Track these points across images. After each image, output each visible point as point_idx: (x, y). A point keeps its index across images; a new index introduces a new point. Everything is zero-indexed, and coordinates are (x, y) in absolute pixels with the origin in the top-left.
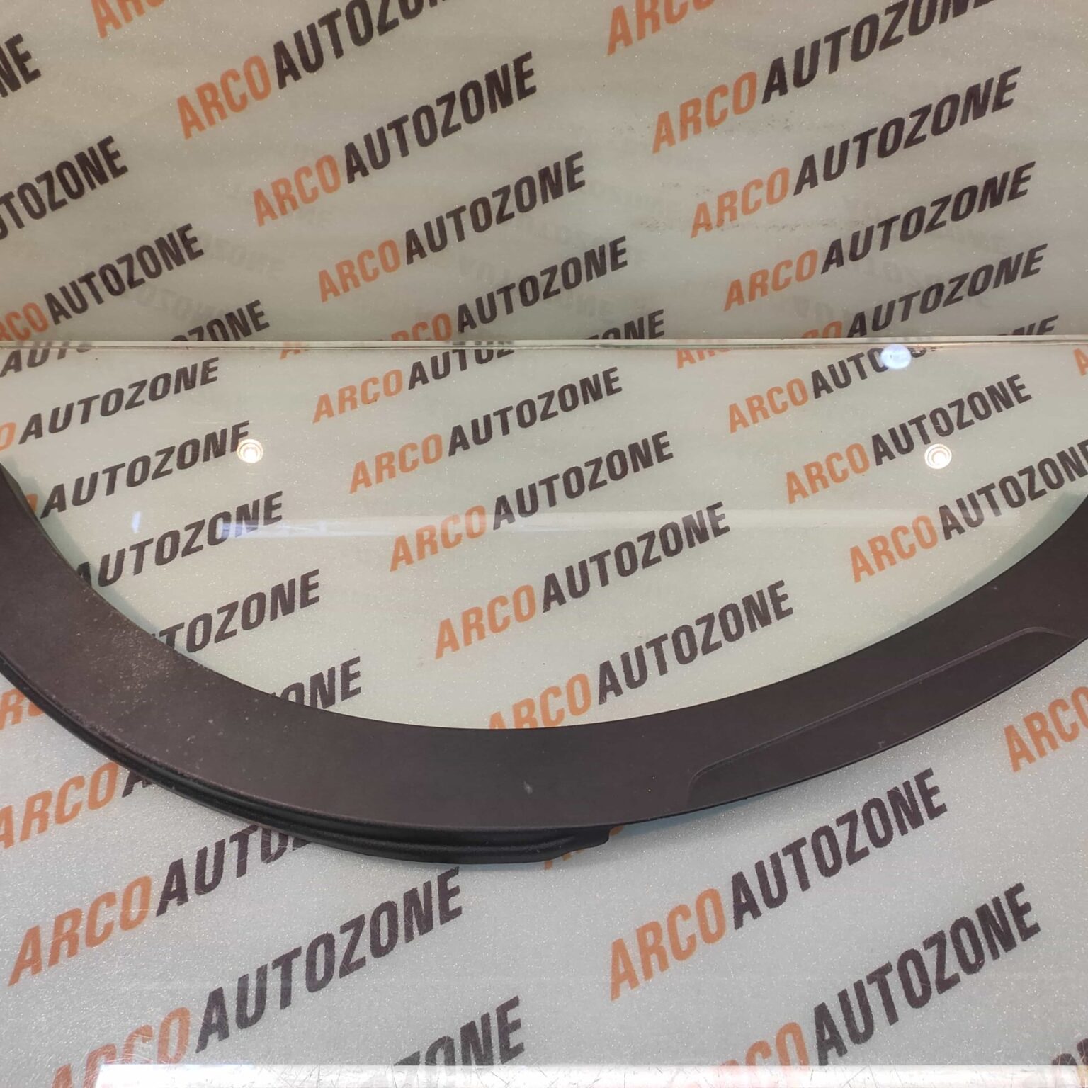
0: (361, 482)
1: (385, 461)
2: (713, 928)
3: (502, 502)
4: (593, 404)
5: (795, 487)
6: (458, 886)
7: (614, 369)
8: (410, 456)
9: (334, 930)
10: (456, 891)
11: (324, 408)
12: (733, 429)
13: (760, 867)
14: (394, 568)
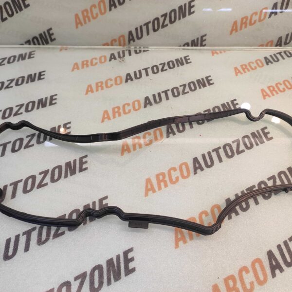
0: (90, 91)
1: (99, 84)
2: (262, 278)
3: (147, 98)
4: (181, 67)
5: (265, 94)
6: (133, 257)
7: (188, 56)
8: (109, 83)
9: (72, 280)
10: (132, 259)
11: (76, 67)
12: (237, 75)
13: (279, 247)
14: (103, 121)
